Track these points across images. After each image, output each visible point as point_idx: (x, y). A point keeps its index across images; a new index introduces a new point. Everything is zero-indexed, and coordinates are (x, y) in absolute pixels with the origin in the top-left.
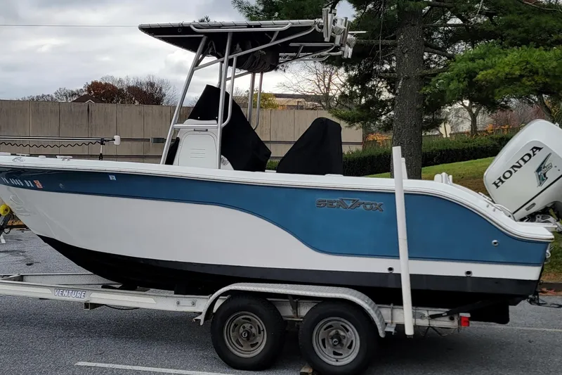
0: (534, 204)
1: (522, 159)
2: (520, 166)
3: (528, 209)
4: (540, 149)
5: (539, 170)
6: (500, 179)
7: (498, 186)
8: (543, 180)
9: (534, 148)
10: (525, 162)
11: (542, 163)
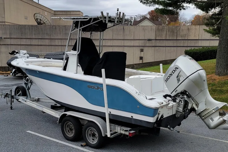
0: (177, 90)
1: (172, 72)
2: (172, 75)
3: (175, 92)
4: (178, 68)
5: (177, 77)
6: (167, 79)
7: (167, 82)
8: (179, 81)
9: (176, 68)
10: (173, 73)
11: (178, 74)
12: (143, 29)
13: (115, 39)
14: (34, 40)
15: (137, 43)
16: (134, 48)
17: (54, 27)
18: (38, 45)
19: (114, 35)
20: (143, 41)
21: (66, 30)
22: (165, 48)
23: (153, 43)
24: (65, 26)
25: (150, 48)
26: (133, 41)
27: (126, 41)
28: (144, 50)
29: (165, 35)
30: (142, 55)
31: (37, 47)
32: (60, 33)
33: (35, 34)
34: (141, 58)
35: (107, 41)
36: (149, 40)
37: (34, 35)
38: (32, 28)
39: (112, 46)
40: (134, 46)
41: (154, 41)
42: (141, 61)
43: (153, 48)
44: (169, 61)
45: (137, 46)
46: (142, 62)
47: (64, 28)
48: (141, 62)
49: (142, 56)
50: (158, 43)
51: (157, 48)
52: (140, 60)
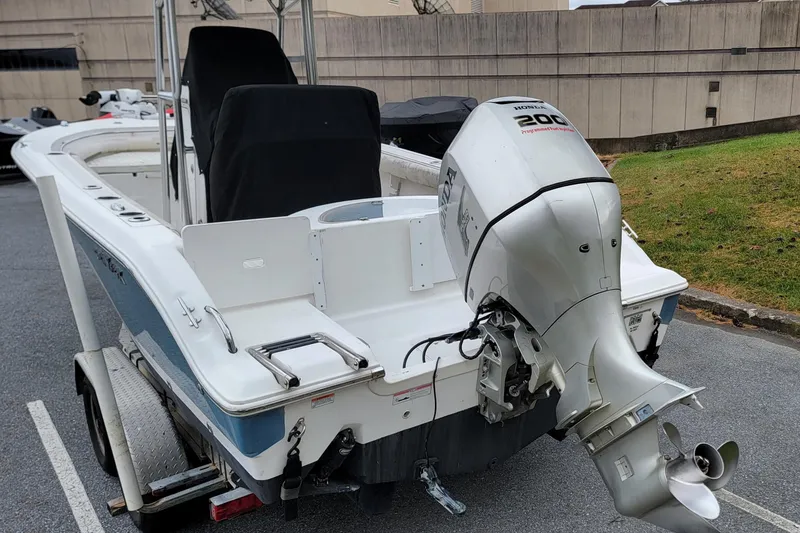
0: (472, 290)
1: (445, 192)
3: (471, 297)
4: (454, 175)
9: (450, 170)
11: (460, 207)
12: (721, 14)
13: (629, 53)
14: (392, 63)
15: (698, 63)
16: (691, 79)
17: (447, 20)
18: (404, 78)
19: (625, 38)
20: (719, 57)
21: (480, 27)
22: (790, 76)
23: (752, 62)
24: (478, 17)
25: (742, 77)
26: (685, 57)
27: (661, 59)
28: (722, 87)
29: (795, 31)
30: (715, 100)
31: (400, 82)
32: (465, 39)
33: (394, 46)
34: (711, 112)
35: (603, 58)
36: (739, 51)
37: (391, 48)
38: (386, 27)
39: (618, 75)
40: (689, 74)
41: (754, 55)
42: (711, 120)
43: (754, 78)
44: (793, 121)
45: (700, 74)
46: (714, 123)
47: (475, 21)
48: (710, 125)
49: (715, 106)
50: (769, 62)
51: (766, 77)
52: (707, 117)
